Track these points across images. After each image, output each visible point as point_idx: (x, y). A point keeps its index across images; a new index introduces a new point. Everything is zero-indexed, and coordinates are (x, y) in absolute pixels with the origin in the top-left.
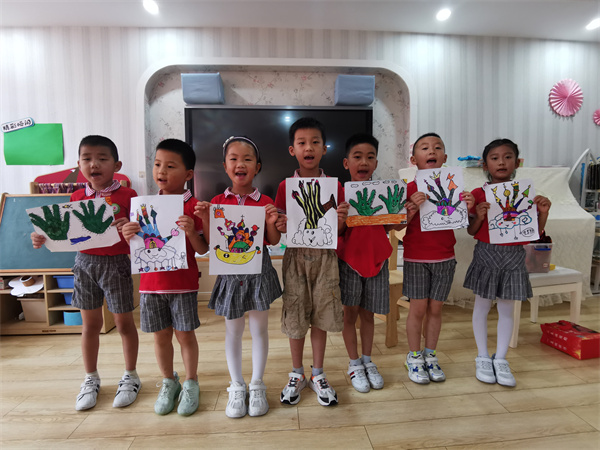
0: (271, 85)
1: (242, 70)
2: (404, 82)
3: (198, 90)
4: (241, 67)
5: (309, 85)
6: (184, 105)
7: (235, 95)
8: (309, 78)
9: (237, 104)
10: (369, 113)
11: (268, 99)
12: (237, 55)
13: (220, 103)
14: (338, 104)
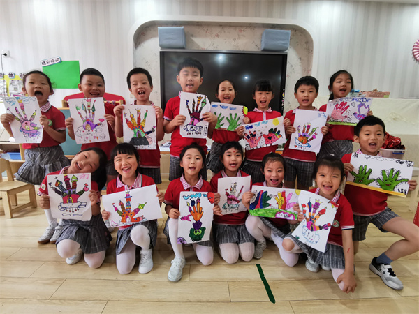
0: (217, 36)
1: (199, 24)
2: (310, 35)
3: (169, 39)
4: (198, 22)
5: (244, 36)
6: (159, 49)
7: (193, 42)
8: (244, 31)
9: (191, 48)
10: (285, 57)
11: (215, 45)
12: (196, 13)
13: (183, 48)
14: (264, 50)
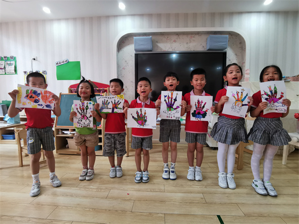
0: (175, 41)
1: (162, 34)
2: (243, 38)
3: (142, 45)
4: (161, 33)
5: (194, 41)
6: (134, 53)
7: (158, 47)
8: (194, 37)
9: (158, 51)
10: (225, 54)
11: (173, 48)
12: (160, 27)
13: (151, 51)
14: (209, 50)
